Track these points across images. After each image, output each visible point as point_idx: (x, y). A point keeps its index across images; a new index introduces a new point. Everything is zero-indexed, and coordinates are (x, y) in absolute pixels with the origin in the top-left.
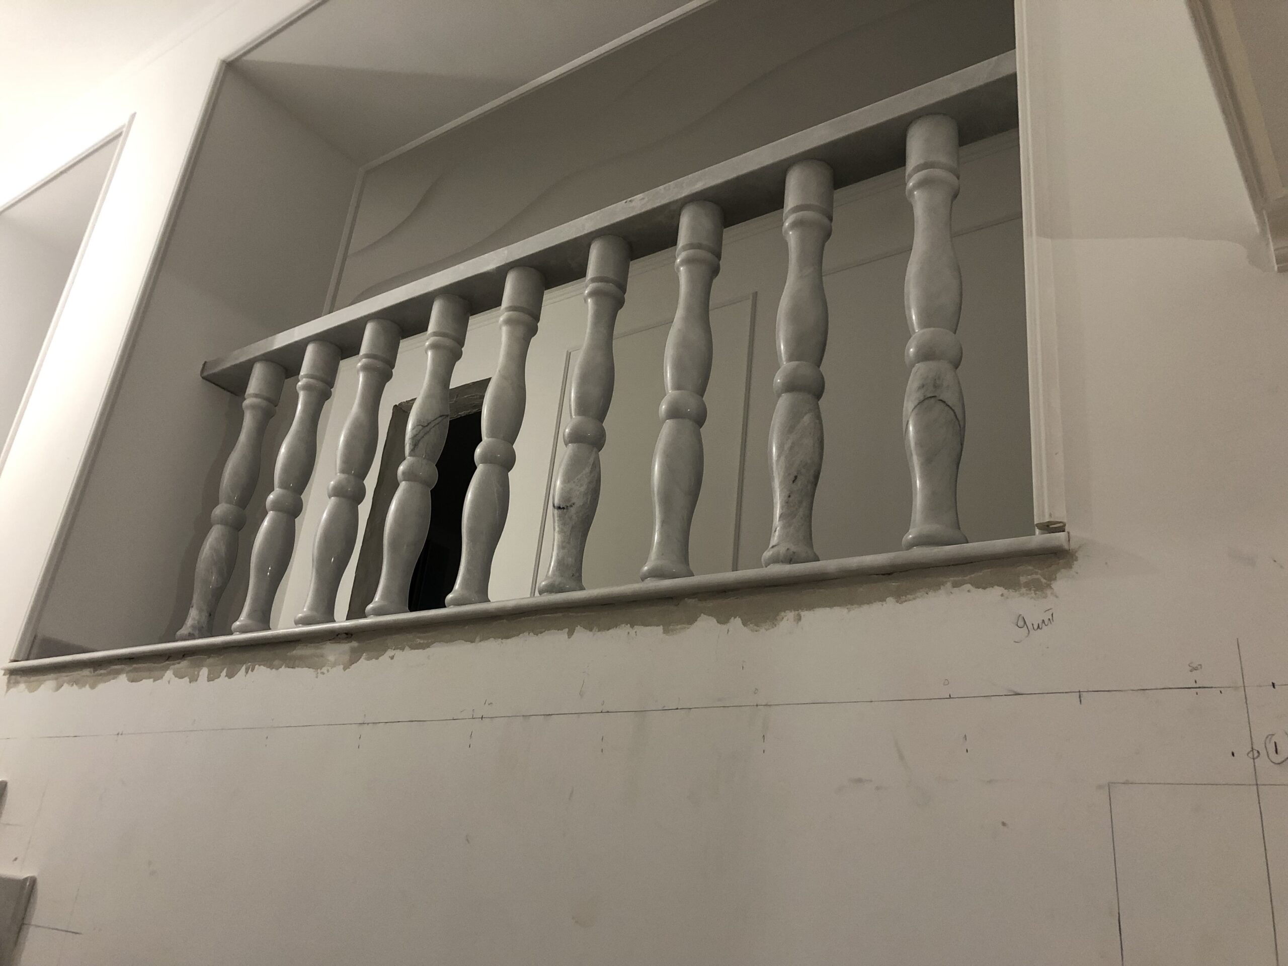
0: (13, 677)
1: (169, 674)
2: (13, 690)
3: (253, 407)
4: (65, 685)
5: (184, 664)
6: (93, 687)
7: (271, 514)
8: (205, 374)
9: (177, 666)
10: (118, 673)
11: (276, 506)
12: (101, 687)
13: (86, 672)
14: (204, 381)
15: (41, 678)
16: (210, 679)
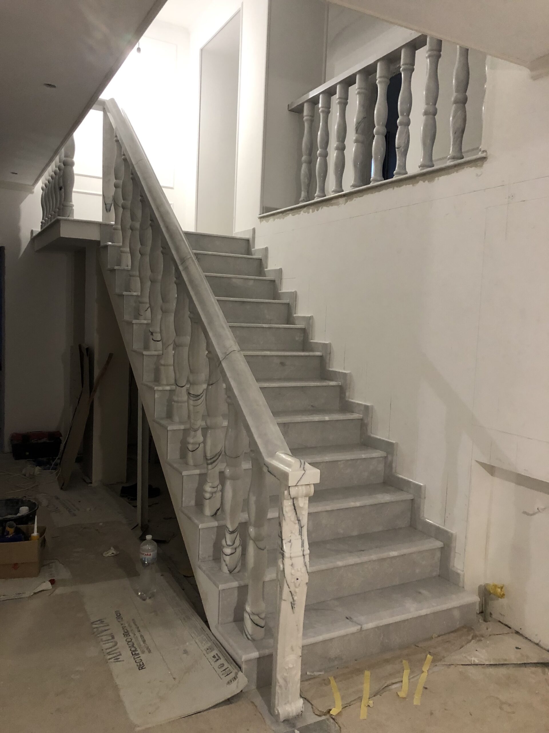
0: (261, 219)
1: (302, 212)
2: (262, 223)
3: (307, 120)
4: (276, 219)
5: (305, 209)
6: (283, 219)
7: (319, 158)
8: (289, 109)
9: (304, 210)
10: (289, 214)
11: (321, 155)
12: (285, 218)
13: (281, 215)
14: (290, 112)
15: (269, 218)
16: (313, 212)
